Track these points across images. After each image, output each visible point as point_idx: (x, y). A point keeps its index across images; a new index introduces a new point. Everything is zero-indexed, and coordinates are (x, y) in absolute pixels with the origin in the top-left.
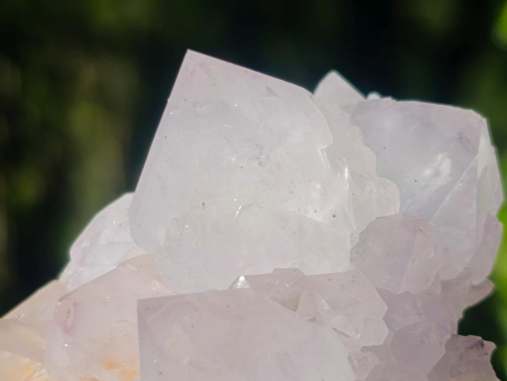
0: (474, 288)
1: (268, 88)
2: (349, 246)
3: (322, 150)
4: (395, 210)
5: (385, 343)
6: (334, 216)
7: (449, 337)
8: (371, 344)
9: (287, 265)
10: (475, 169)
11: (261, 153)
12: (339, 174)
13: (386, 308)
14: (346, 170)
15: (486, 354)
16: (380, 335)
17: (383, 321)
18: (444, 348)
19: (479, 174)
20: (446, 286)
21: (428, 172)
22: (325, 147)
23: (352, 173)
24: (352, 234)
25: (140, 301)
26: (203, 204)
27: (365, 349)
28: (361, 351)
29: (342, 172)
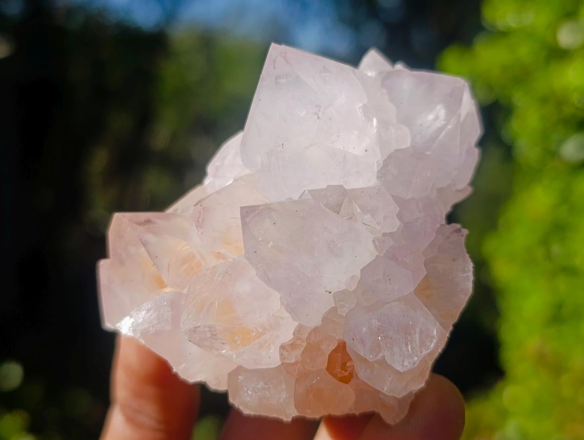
0: (459, 191)
1: (324, 67)
2: (376, 169)
3: (359, 108)
4: (407, 144)
5: (398, 230)
6: (366, 151)
7: (438, 226)
8: (388, 232)
9: (335, 183)
10: (460, 116)
11: (319, 111)
12: (369, 123)
13: (398, 209)
14: (375, 120)
15: (463, 236)
16: (394, 225)
17: (396, 217)
18: (435, 233)
19: (462, 119)
20: (440, 190)
21: (431, 117)
22: (361, 105)
23: (379, 122)
24: (378, 161)
25: (242, 208)
26: (283, 145)
27: (384, 235)
28: (382, 236)
29: (372, 121)
